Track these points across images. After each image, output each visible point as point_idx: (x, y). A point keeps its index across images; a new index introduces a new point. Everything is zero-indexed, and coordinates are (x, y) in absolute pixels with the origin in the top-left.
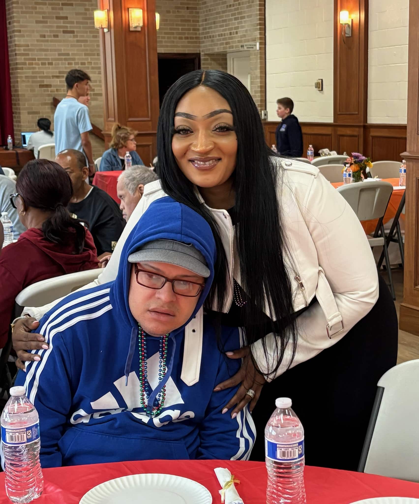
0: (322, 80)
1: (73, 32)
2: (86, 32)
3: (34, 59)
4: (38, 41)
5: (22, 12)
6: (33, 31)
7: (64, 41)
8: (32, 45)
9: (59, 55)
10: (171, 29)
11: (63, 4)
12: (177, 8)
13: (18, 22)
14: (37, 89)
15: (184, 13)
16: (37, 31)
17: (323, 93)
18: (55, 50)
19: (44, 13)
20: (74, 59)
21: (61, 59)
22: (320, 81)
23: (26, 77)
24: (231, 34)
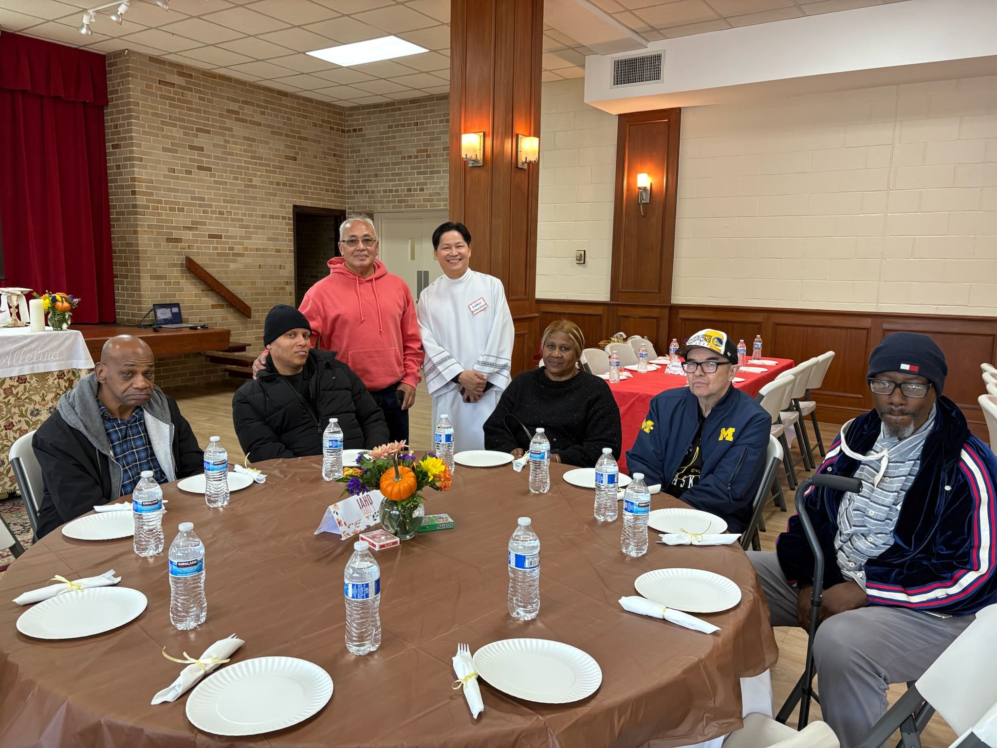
0: (585, 251)
1: (209, 169)
2: (226, 172)
3: (160, 202)
4: (165, 176)
5: (145, 133)
6: (159, 162)
7: (199, 180)
8: (158, 181)
9: (193, 198)
11: (198, 130)
12: (324, 153)
13: (139, 146)
14: (163, 243)
15: (331, 160)
16: (165, 163)
17: (585, 267)
18: (187, 192)
19: (173, 138)
20: (210, 206)
21: (194, 205)
22: (583, 252)
23: (149, 226)
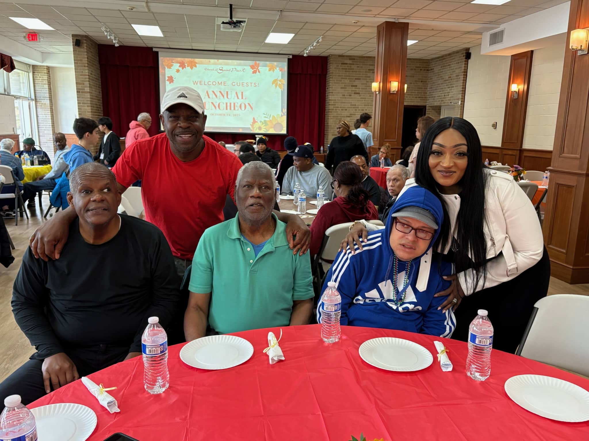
0: (496, 123)
1: (359, 93)
2: (366, 94)
3: (338, 107)
4: (341, 98)
5: (335, 83)
6: (339, 93)
7: (354, 98)
8: (338, 100)
9: (351, 105)
10: (411, 92)
11: (355, 79)
12: (416, 81)
13: (332, 88)
15: (420, 84)
16: (341, 93)
17: (496, 130)
18: (349, 103)
19: (345, 83)
20: (358, 108)
21: (351, 108)
22: (495, 123)
23: (333, 116)
24: (445, 96)
